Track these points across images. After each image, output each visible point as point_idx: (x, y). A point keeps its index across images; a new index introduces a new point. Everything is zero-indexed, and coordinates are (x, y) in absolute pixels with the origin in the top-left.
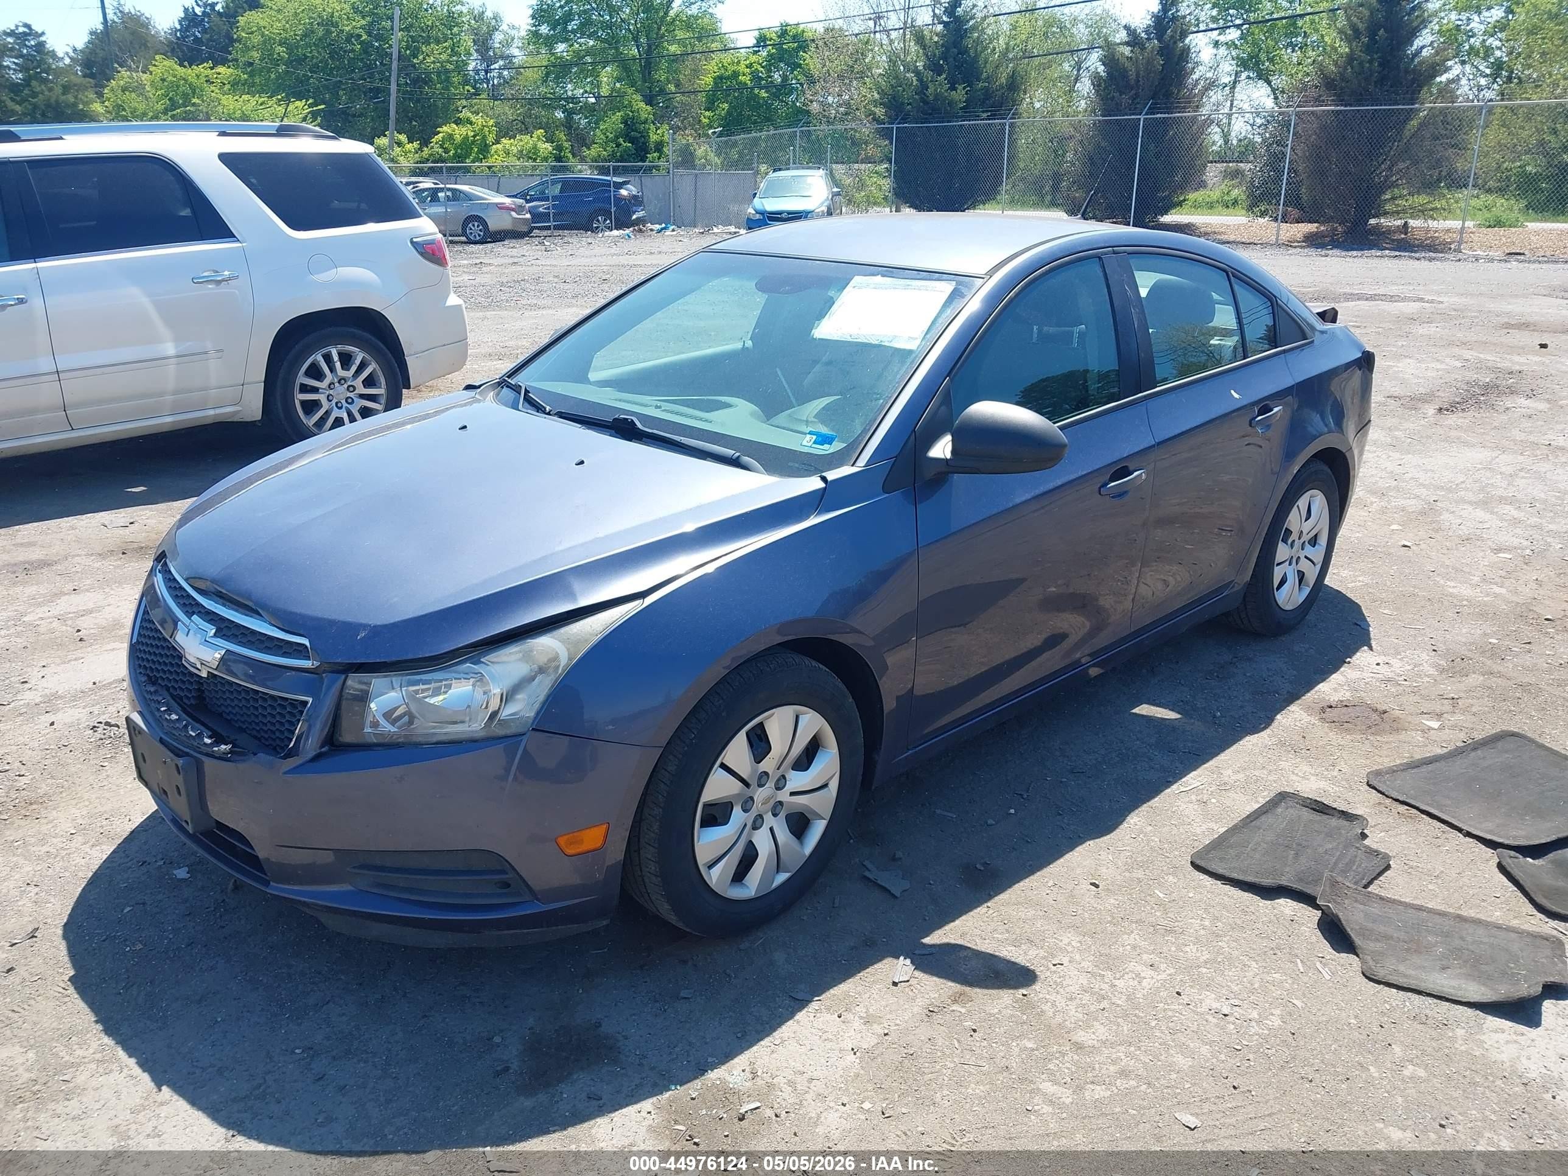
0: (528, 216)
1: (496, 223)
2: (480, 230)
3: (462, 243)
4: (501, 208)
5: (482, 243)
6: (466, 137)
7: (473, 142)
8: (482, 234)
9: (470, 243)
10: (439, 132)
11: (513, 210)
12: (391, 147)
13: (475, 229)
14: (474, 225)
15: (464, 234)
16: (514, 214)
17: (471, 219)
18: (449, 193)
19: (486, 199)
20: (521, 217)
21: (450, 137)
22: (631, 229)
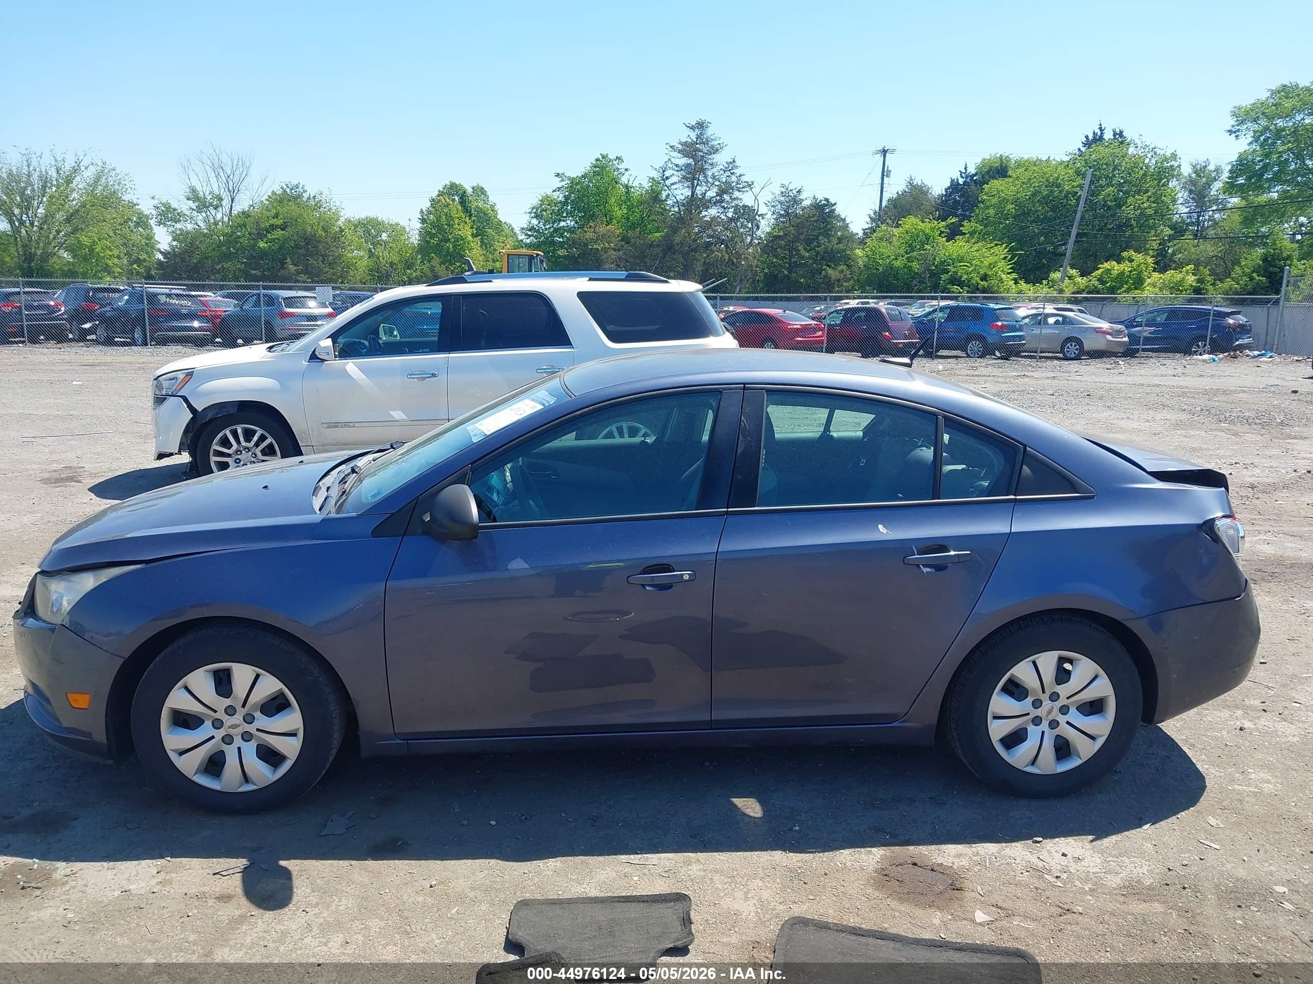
0: (1126, 339)
1: (1089, 344)
2: (1077, 349)
3: (1061, 359)
4: (1097, 332)
5: (1075, 359)
6: (1122, 273)
7: (1129, 276)
8: (1077, 352)
9: (1065, 359)
10: (1100, 268)
11: (1109, 334)
12: (1062, 280)
13: (1072, 349)
14: (1071, 345)
15: (1062, 351)
16: (1109, 337)
17: (1069, 340)
18: (1061, 319)
19: (1085, 324)
20: (1116, 339)
21: (1108, 271)
22: (1226, 354)
